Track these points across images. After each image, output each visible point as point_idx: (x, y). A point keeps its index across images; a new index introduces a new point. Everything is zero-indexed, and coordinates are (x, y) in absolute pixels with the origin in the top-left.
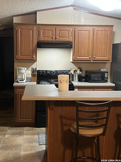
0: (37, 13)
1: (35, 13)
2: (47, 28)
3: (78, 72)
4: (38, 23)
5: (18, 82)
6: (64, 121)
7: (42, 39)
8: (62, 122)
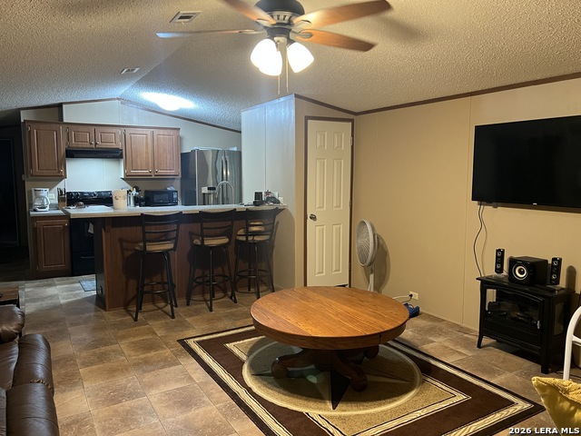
0: (64, 106)
1: (60, 106)
2: (80, 128)
3: (134, 192)
4: (65, 121)
5: (35, 210)
6: (125, 244)
7: (74, 144)
8: (122, 247)
